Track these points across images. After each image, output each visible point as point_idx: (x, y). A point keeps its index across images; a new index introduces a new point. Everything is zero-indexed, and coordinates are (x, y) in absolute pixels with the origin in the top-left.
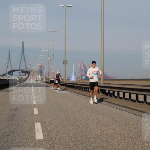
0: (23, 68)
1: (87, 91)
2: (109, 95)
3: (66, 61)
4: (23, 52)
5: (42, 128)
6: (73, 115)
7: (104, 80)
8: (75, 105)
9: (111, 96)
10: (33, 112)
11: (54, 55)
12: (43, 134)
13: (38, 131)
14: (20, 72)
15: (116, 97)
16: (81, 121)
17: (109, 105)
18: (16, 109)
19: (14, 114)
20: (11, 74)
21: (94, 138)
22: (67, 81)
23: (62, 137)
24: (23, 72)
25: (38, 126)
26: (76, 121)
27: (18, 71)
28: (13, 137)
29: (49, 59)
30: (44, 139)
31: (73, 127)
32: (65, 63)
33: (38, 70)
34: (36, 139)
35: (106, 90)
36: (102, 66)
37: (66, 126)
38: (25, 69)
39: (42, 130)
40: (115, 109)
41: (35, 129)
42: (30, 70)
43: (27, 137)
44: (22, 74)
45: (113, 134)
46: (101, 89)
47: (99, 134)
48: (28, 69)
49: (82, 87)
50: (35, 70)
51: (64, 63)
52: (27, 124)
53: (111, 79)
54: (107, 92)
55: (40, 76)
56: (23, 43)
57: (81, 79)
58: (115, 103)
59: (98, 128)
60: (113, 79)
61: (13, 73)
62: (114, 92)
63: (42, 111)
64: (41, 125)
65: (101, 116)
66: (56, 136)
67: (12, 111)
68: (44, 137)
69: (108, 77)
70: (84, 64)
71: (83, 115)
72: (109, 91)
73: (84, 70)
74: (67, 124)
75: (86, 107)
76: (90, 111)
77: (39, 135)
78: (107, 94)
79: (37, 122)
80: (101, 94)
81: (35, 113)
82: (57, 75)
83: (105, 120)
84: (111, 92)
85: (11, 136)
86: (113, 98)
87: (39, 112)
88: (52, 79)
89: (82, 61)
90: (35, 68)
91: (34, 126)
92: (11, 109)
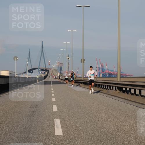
0: (43, 66)
1: (104, 88)
2: (125, 92)
3: (84, 60)
4: (42, 51)
5: (61, 124)
6: (91, 111)
7: (121, 78)
8: (93, 102)
9: (128, 93)
10: (53, 108)
11: (72, 54)
12: (63, 130)
13: (58, 127)
14: (40, 71)
15: (132, 94)
16: (98, 117)
17: (126, 102)
18: (36, 106)
19: (34, 111)
20: (31, 72)
21: (111, 134)
22: (84, 79)
23: (80, 133)
24: (42, 70)
25: (57, 122)
26: (94, 118)
27: (37, 70)
28: (34, 132)
29: (68, 58)
30: (63, 134)
31: (91, 123)
32: (83, 61)
33: (57, 68)
34: (56, 135)
35: (123, 87)
36: (119, 64)
37: (84, 123)
38: (44, 67)
39: (61, 126)
40: (132, 106)
41: (54, 125)
42: (49, 68)
43: (47, 133)
44: (42, 72)
45: (130, 130)
46: (118, 87)
47: (117, 130)
48: (47, 67)
49: (100, 85)
50: (54, 68)
51: (81, 61)
52: (47, 120)
53: (128, 77)
54: (124, 89)
55: (58, 74)
56: (42, 42)
57: (98, 77)
58: (132, 100)
59: (115, 125)
60: (130, 76)
61: (33, 71)
62: (130, 89)
63: (61, 108)
64: (60, 121)
65: (118, 112)
66: (75, 132)
67: (32, 107)
68: (63, 133)
69: (124, 75)
70: (101, 62)
71: (101, 111)
72: (126, 88)
73: (101, 69)
74: (86, 121)
75: (103, 104)
76: (108, 108)
77: (59, 131)
78: (124, 92)
79: (56, 118)
80: (118, 91)
81: (54, 110)
82: (72, 73)
83: (121, 116)
84: (128, 89)
85: (31, 131)
86: (130, 95)
87: (58, 109)
88: (66, 77)
89: (100, 60)
90: (54, 66)
91: (54, 122)
92: (31, 106)
